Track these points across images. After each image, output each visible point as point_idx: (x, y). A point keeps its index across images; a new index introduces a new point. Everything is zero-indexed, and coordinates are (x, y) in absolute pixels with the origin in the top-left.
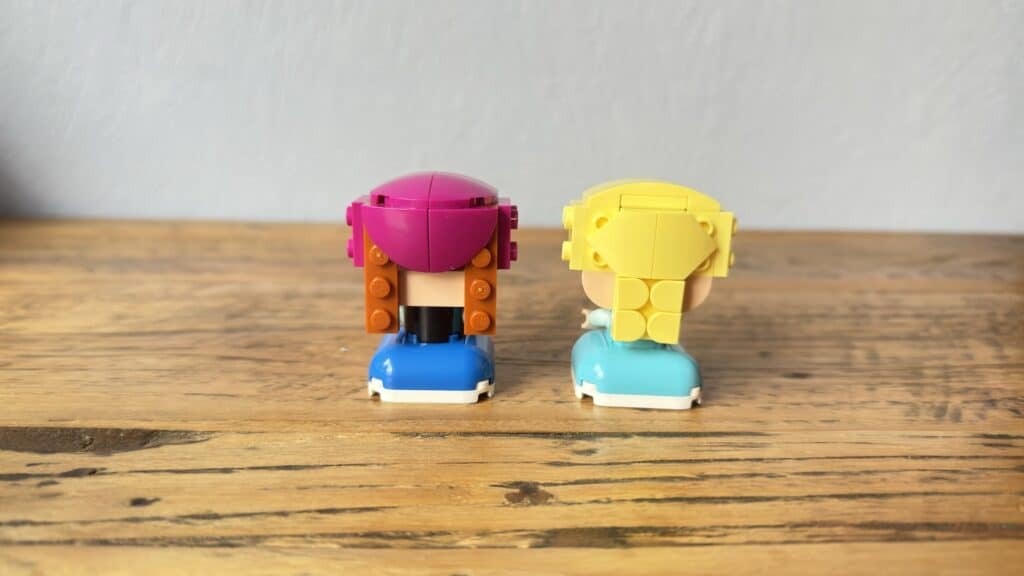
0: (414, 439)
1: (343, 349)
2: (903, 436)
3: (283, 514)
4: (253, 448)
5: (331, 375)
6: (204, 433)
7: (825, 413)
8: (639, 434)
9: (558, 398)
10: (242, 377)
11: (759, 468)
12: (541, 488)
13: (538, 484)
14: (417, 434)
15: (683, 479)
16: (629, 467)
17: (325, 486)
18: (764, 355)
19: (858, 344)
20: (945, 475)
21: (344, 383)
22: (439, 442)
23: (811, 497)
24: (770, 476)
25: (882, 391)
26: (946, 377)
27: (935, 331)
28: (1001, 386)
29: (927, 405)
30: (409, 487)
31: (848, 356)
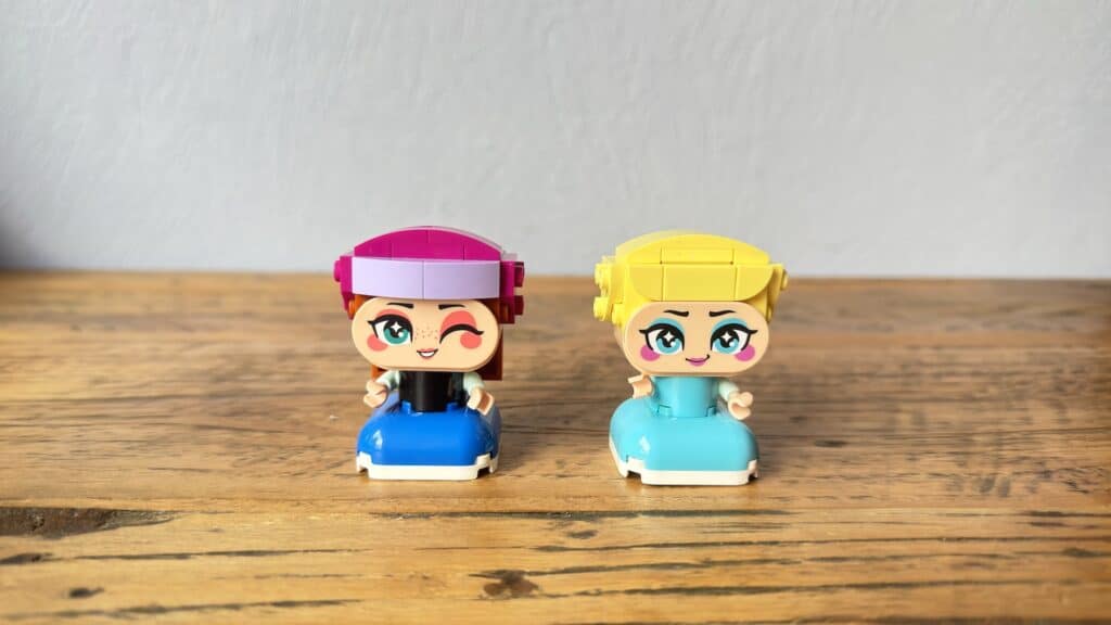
0: (393, 521)
1: (332, 417)
2: (940, 515)
3: (235, 607)
4: (216, 531)
5: (313, 447)
6: (166, 512)
7: (856, 488)
8: (646, 513)
9: (560, 472)
10: (216, 448)
11: (773, 552)
12: (526, 578)
13: (523, 573)
14: (399, 515)
15: (686, 566)
16: (627, 552)
17: (286, 576)
18: (797, 419)
19: (904, 406)
20: (982, 560)
21: (327, 456)
22: (422, 523)
23: (826, 588)
24: (783, 562)
25: (927, 460)
26: (999, 444)
27: (993, 391)
28: (1059, 455)
29: (974, 478)
30: (379, 577)
31: (893, 421)
